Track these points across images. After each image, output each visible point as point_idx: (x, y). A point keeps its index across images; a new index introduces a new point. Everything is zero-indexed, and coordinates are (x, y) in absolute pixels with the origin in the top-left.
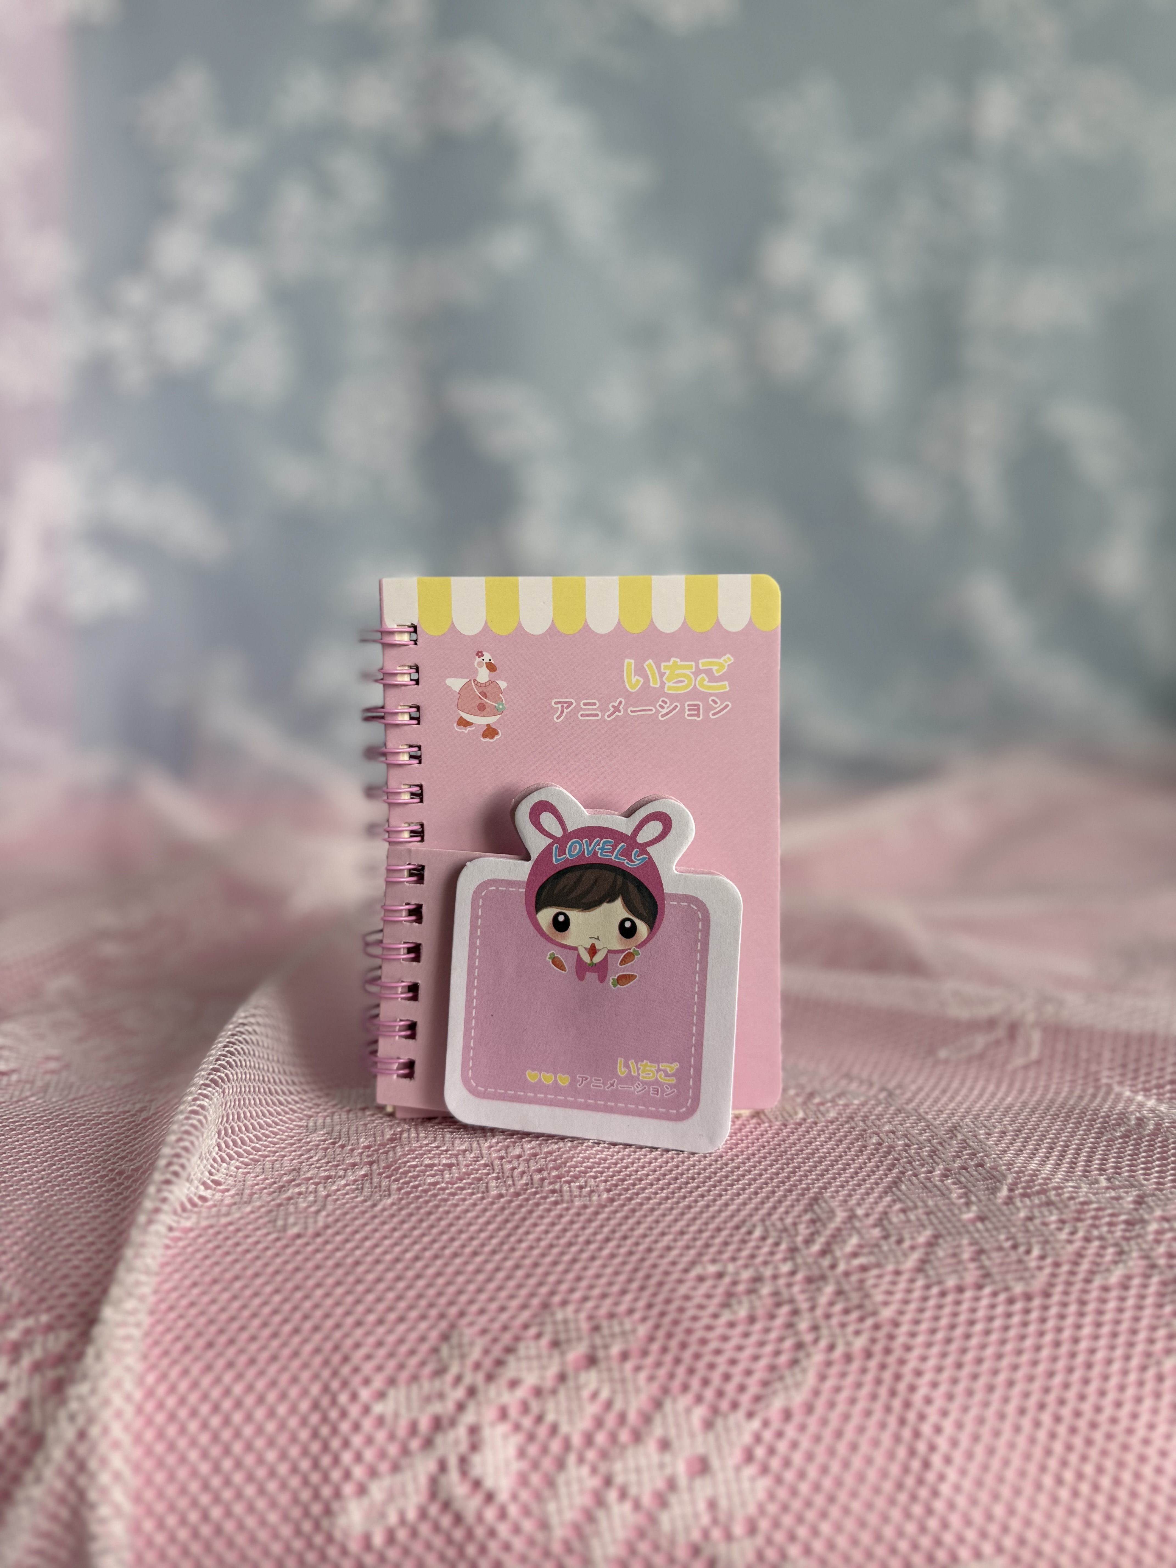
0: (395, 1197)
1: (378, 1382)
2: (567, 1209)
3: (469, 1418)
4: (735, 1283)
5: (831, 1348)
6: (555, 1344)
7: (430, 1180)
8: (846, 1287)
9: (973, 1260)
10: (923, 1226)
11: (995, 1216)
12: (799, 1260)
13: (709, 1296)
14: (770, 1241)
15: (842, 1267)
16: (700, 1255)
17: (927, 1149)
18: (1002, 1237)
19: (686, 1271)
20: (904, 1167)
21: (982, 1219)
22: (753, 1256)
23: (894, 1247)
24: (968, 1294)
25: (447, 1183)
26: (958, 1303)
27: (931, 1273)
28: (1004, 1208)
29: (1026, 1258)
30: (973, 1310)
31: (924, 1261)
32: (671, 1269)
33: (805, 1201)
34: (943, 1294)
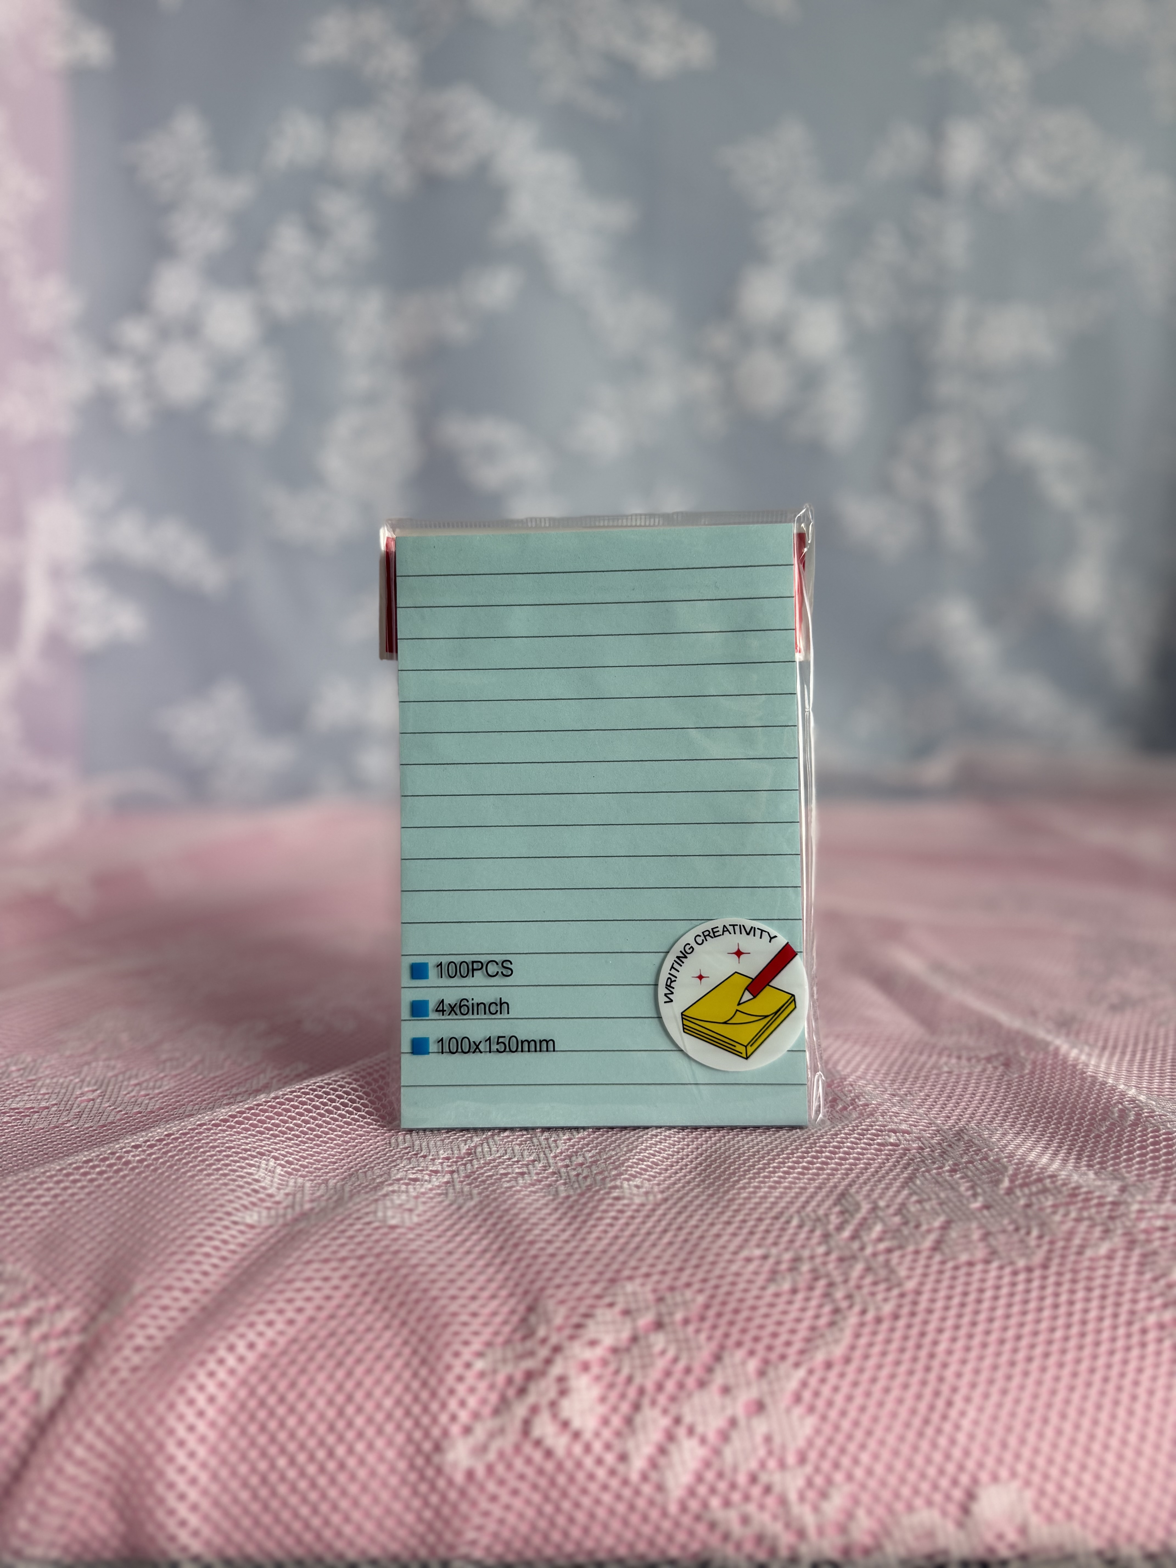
0: (476, 1199)
1: (477, 1344)
2: (628, 1205)
3: (556, 1369)
4: (778, 1263)
5: (863, 1312)
6: (627, 1312)
7: (506, 1185)
8: (874, 1264)
9: (981, 1240)
10: (938, 1214)
11: (998, 1204)
12: (832, 1243)
13: (756, 1273)
14: (806, 1229)
15: (869, 1250)
16: (746, 1241)
18: (1006, 1221)
19: (735, 1253)
21: (987, 1207)
22: (791, 1241)
23: (913, 1231)
24: (979, 1267)
25: (521, 1187)
26: (969, 1274)
27: (947, 1250)
28: (1006, 1198)
29: (1026, 1238)
30: (983, 1280)
31: (939, 1242)
32: (721, 1252)
33: (834, 1197)
34: (956, 1268)
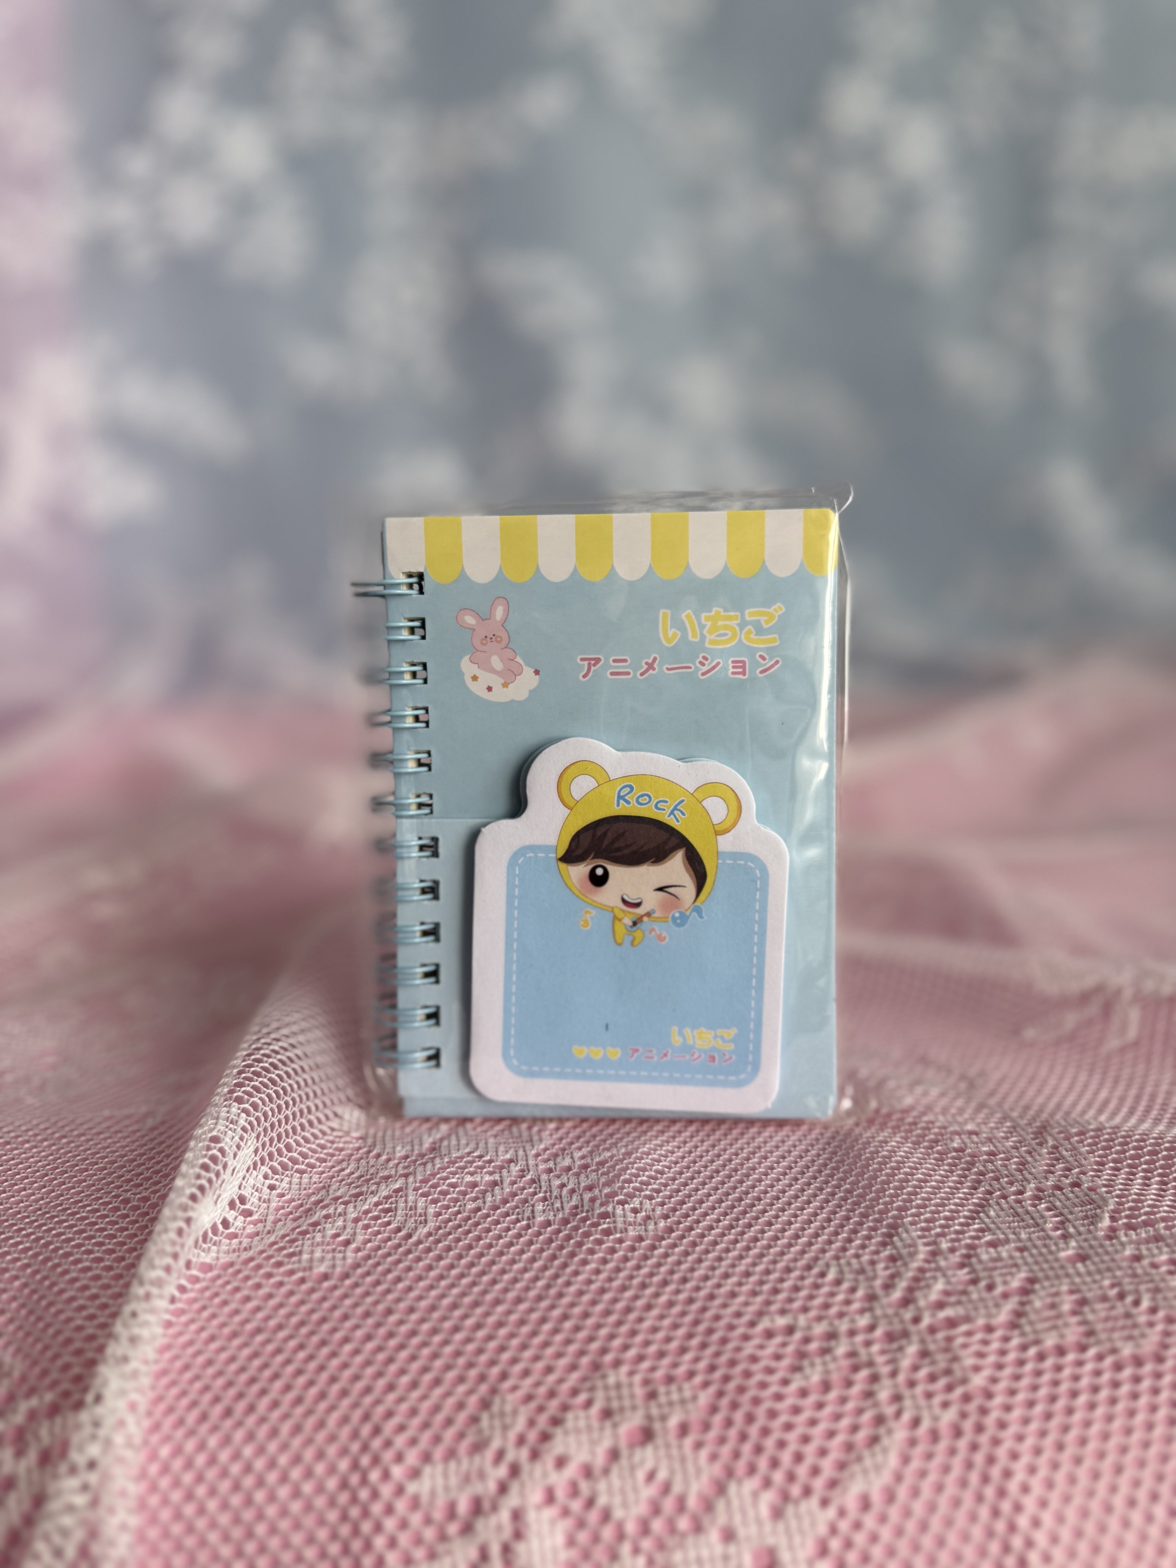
1: (412, 1457)
2: (620, 1241)
3: (512, 1500)
4: (807, 1340)
5: (916, 1422)
6: (607, 1414)
8: (932, 1347)
9: (1074, 1313)
10: (1017, 1266)
11: (1097, 1254)
12: (879, 1312)
13: (778, 1357)
14: (846, 1285)
15: (926, 1321)
16: (768, 1303)
17: (1016, 1160)
18: (1107, 1283)
19: (752, 1324)
20: (991, 1185)
21: (1083, 1258)
23: (985, 1294)
24: (1071, 1357)
26: (1058, 1369)
27: (1028, 1329)
28: (1107, 1243)
29: (1134, 1311)
30: (1076, 1378)
31: (1018, 1314)
32: (736, 1322)
33: (883, 1230)
34: (1041, 1357)
